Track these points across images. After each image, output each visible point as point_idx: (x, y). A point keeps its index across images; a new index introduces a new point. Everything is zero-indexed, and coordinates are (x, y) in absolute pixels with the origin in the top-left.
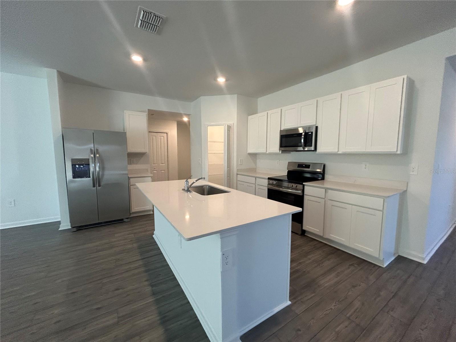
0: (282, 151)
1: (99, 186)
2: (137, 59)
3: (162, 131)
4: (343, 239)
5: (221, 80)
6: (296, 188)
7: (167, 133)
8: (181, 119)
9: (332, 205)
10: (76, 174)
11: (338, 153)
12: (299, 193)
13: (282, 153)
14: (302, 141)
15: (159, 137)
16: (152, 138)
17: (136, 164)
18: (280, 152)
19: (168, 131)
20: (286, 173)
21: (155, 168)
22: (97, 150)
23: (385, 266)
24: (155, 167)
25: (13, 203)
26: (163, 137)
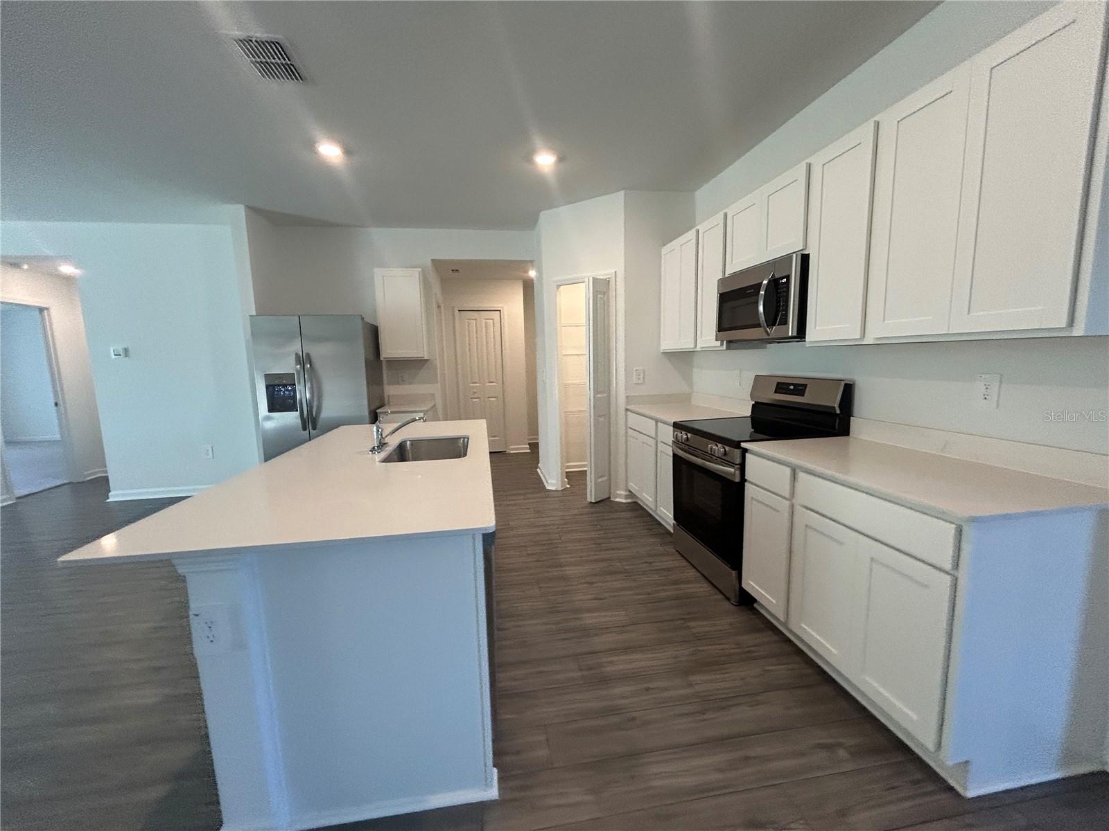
0: (727, 341)
1: (314, 428)
2: (330, 151)
3: (490, 307)
4: (833, 650)
5: (545, 161)
6: (724, 458)
7: (500, 311)
8: (525, 275)
9: (807, 526)
10: (276, 404)
11: (864, 343)
12: (730, 474)
13: (728, 348)
14: (761, 309)
15: (484, 321)
16: (469, 324)
17: (410, 383)
18: (722, 344)
19: (501, 305)
20: (747, 412)
21: (475, 393)
22: (308, 355)
23: (971, 794)
24: (475, 391)
25: (210, 453)
26: (491, 321)
